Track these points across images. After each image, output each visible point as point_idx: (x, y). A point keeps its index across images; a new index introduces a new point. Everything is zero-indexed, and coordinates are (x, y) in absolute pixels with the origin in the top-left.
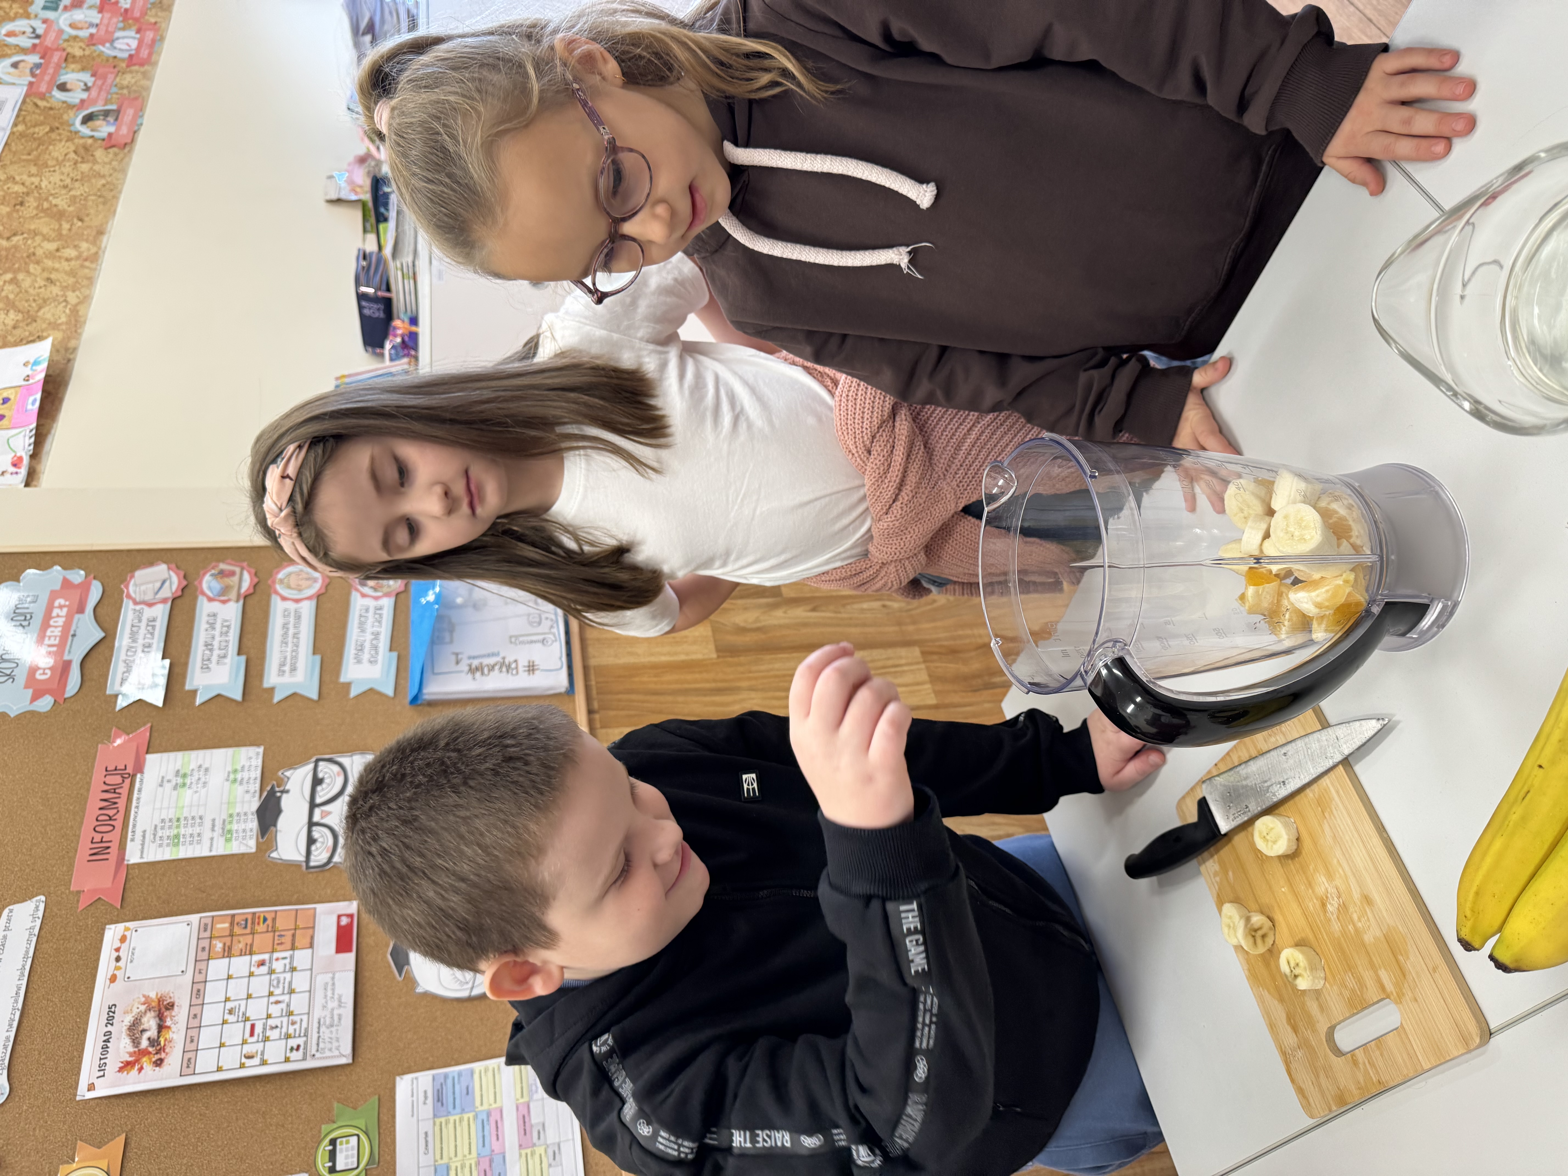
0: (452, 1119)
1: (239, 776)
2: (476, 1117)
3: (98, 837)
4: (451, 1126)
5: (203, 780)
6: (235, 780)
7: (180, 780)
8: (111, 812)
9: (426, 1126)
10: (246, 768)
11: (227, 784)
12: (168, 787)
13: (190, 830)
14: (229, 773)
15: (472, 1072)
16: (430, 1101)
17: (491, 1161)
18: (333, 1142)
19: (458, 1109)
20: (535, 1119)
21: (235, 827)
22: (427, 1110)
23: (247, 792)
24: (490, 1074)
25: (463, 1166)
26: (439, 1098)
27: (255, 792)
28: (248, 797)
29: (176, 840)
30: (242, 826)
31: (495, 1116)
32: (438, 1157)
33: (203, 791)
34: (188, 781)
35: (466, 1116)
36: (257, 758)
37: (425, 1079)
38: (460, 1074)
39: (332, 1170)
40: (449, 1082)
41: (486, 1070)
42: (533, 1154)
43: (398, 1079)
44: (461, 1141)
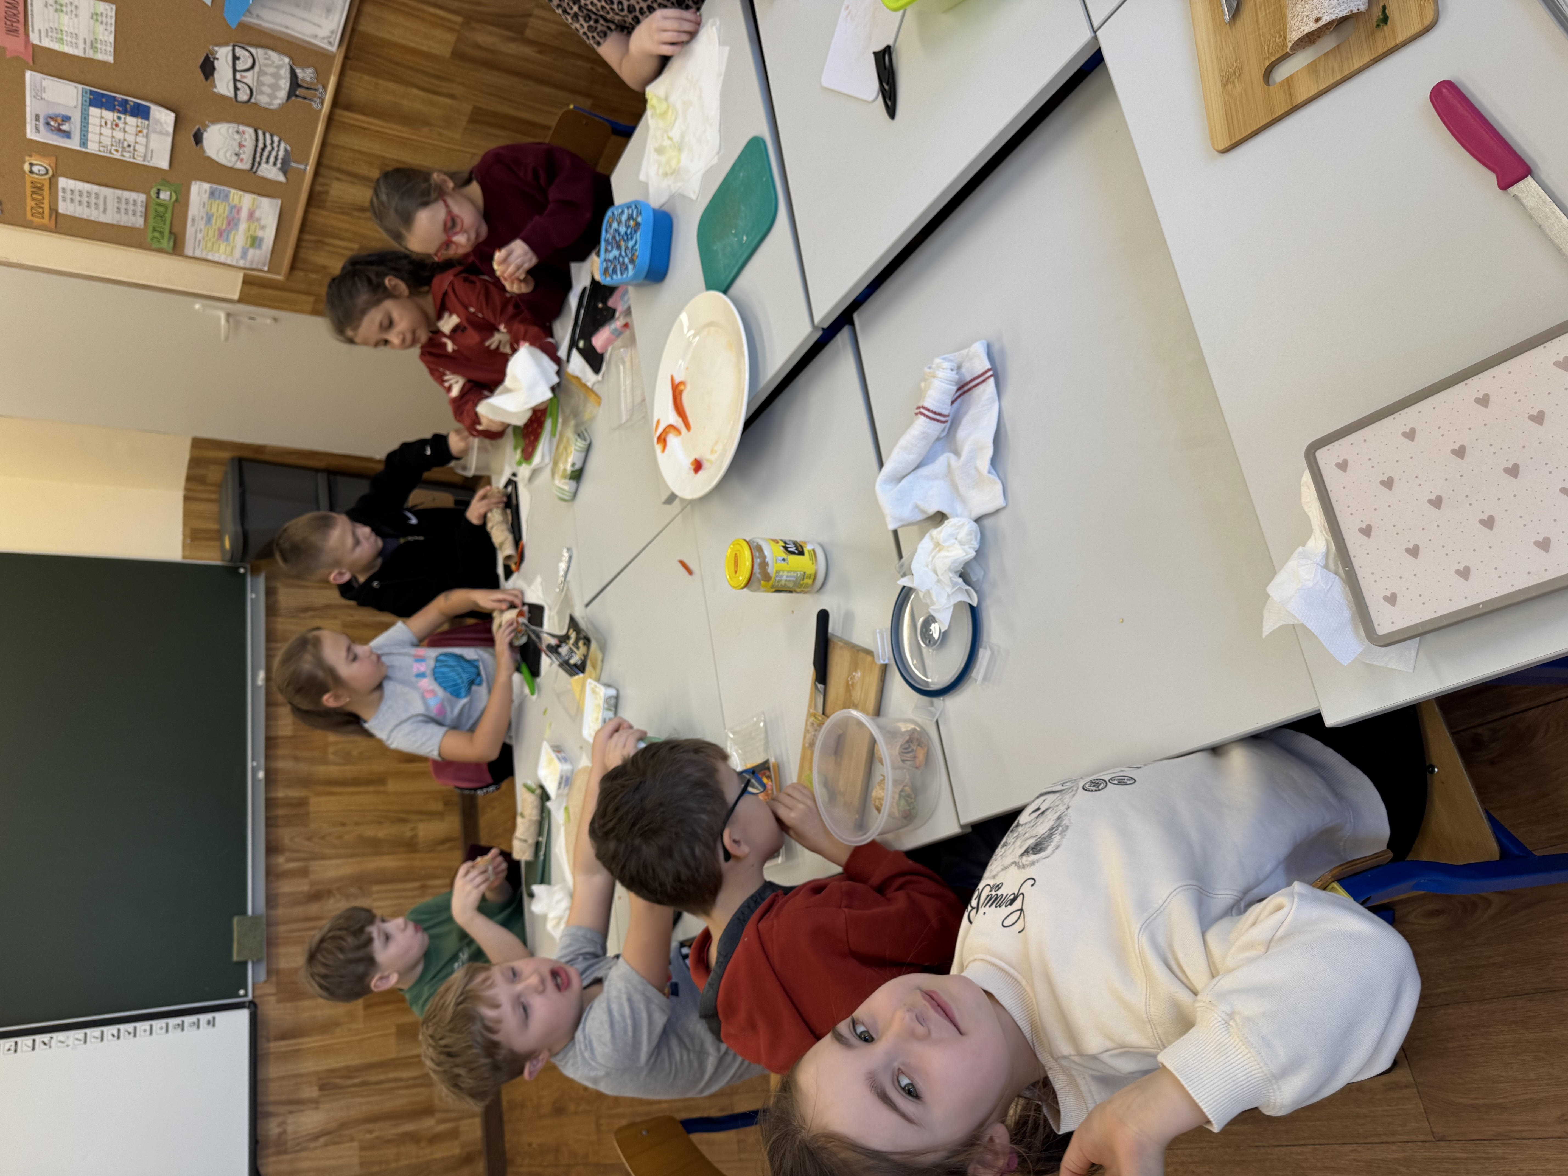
0: (217, 202)
1: (100, 18)
2: (229, 205)
3: (8, 23)
4: (216, 204)
5: (74, 12)
6: (97, 20)
7: (58, 7)
8: (15, 12)
9: (205, 199)
10: (104, 15)
11: (92, 22)
12: (51, 9)
13: (69, 39)
14: (92, 14)
15: (230, 192)
16: (207, 193)
17: (233, 219)
18: (159, 190)
19: (221, 200)
20: (257, 215)
21: (99, 46)
22: (206, 196)
23: (106, 30)
24: (239, 195)
25: (220, 216)
26: (212, 194)
27: (111, 31)
28: (106, 33)
29: (61, 41)
30: (104, 47)
31: (238, 208)
32: (208, 210)
33: (76, 20)
34: (64, 9)
35: (224, 204)
36: (112, 12)
37: (206, 186)
38: (224, 190)
39: (158, 197)
40: (218, 190)
41: (237, 193)
42: (252, 224)
43: (193, 183)
44: (220, 210)
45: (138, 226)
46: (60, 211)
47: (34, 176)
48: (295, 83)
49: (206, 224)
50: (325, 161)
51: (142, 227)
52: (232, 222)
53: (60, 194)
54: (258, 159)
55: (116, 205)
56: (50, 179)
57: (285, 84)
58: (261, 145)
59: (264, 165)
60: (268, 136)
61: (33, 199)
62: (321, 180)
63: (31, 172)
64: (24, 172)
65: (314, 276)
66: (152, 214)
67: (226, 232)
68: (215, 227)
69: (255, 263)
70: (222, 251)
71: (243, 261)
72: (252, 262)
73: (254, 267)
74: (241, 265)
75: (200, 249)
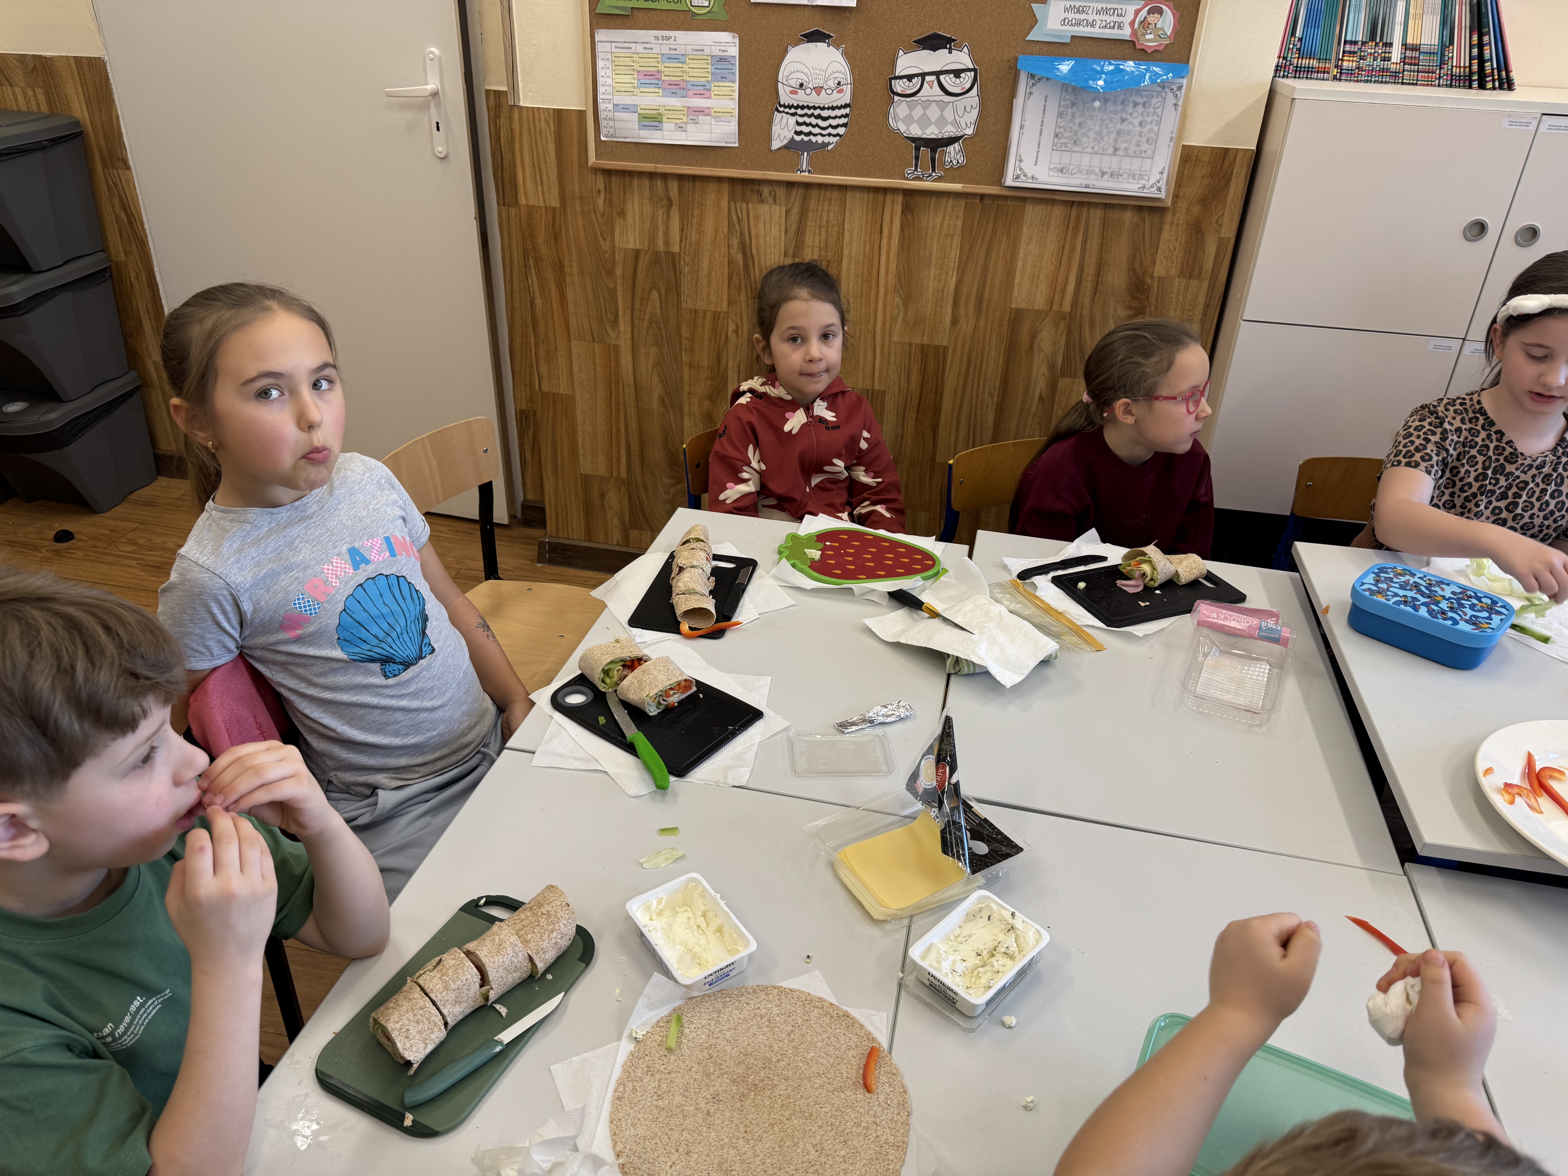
0: (709, 67)
2: (708, 82)
4: (706, 66)
9: (707, 51)
15: (733, 82)
16: (721, 54)
17: (684, 89)
19: (714, 71)
20: (702, 118)
22: (716, 52)
24: (731, 93)
25: (683, 72)
26: (722, 59)
31: (707, 94)
32: (690, 57)
35: (710, 75)
37: (734, 51)
38: (734, 74)
40: (730, 67)
41: (733, 91)
42: (684, 115)
43: (736, 34)
44: (697, 72)
48: (936, 145)
49: (664, 55)
50: (814, 192)
52: (678, 88)
54: (799, 111)
57: (932, 132)
58: (825, 113)
59: (792, 120)
60: (844, 120)
62: (781, 192)
65: (601, 201)
67: (656, 81)
68: (661, 67)
69: (611, 123)
70: (619, 78)
71: (610, 107)
72: (610, 119)
73: (603, 123)
74: (602, 106)
75: (614, 50)
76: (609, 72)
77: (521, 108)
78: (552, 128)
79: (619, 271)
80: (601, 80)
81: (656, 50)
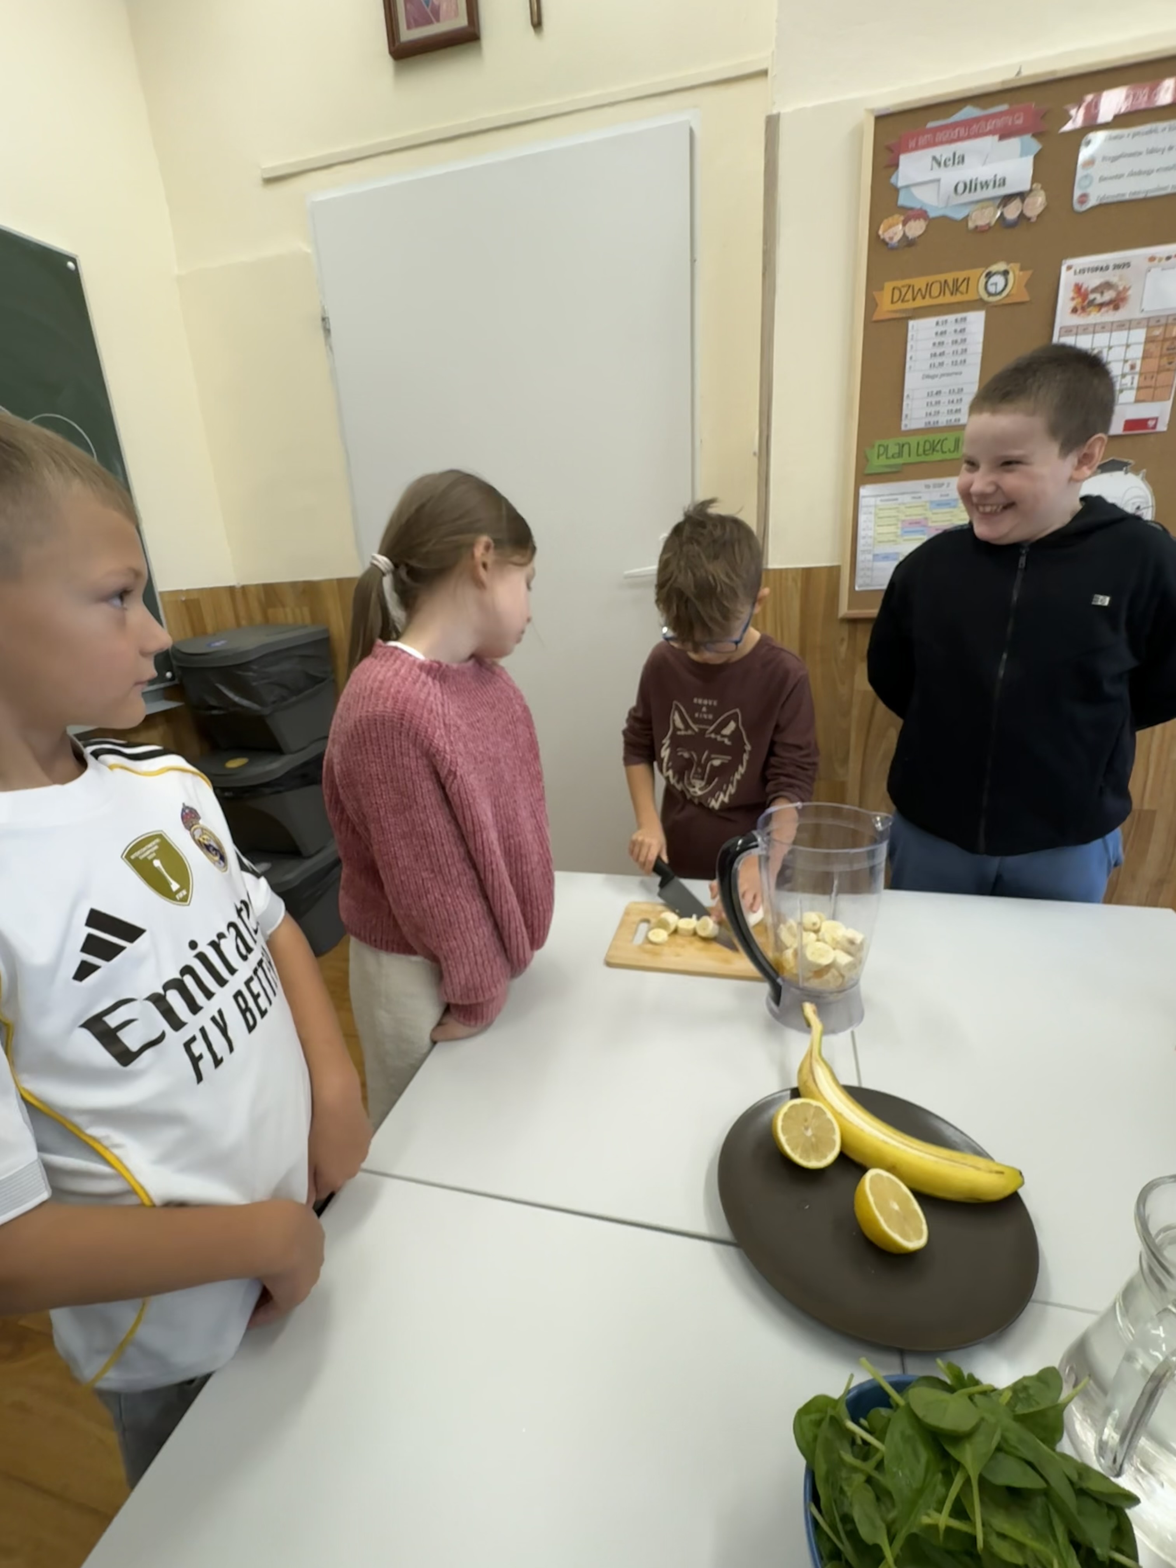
25: (953, 516)
45: (904, 422)
46: (911, 323)
47: (983, 280)
49: (932, 502)
51: (903, 428)
53: (951, 318)
55: (945, 390)
56: (981, 300)
61: (929, 286)
63: (989, 275)
64: (987, 266)
65: (843, 649)
66: (937, 437)
67: (922, 529)
68: (929, 514)
69: (869, 573)
70: (881, 530)
71: (870, 557)
72: (868, 569)
73: (859, 573)
74: (860, 557)
75: (878, 503)
76: (871, 525)
77: (768, 570)
78: (799, 584)
79: (855, 712)
80: (861, 533)
81: (926, 497)
